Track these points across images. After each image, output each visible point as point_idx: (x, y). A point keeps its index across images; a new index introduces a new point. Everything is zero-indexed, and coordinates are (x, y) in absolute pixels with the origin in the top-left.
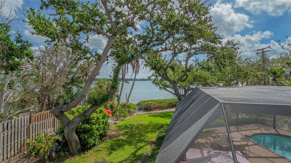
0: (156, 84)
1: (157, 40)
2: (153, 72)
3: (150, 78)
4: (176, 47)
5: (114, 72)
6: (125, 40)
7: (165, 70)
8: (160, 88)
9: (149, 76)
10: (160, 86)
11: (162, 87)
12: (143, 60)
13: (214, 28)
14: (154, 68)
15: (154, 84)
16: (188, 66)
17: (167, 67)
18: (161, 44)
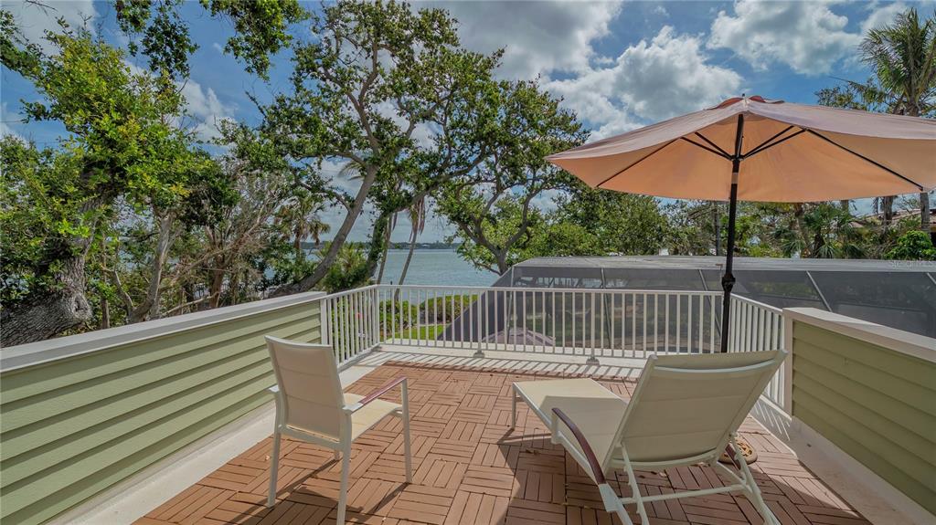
0: (465, 254)
1: (457, 164)
2: (455, 227)
3: (450, 239)
4: (501, 174)
5: (376, 228)
6: (395, 164)
7: (478, 222)
8: (477, 264)
9: (448, 236)
10: (476, 260)
11: (481, 262)
12: (432, 198)
13: (585, 132)
14: (455, 218)
15: (460, 254)
16: (530, 213)
17: (482, 216)
18: (464, 172)
